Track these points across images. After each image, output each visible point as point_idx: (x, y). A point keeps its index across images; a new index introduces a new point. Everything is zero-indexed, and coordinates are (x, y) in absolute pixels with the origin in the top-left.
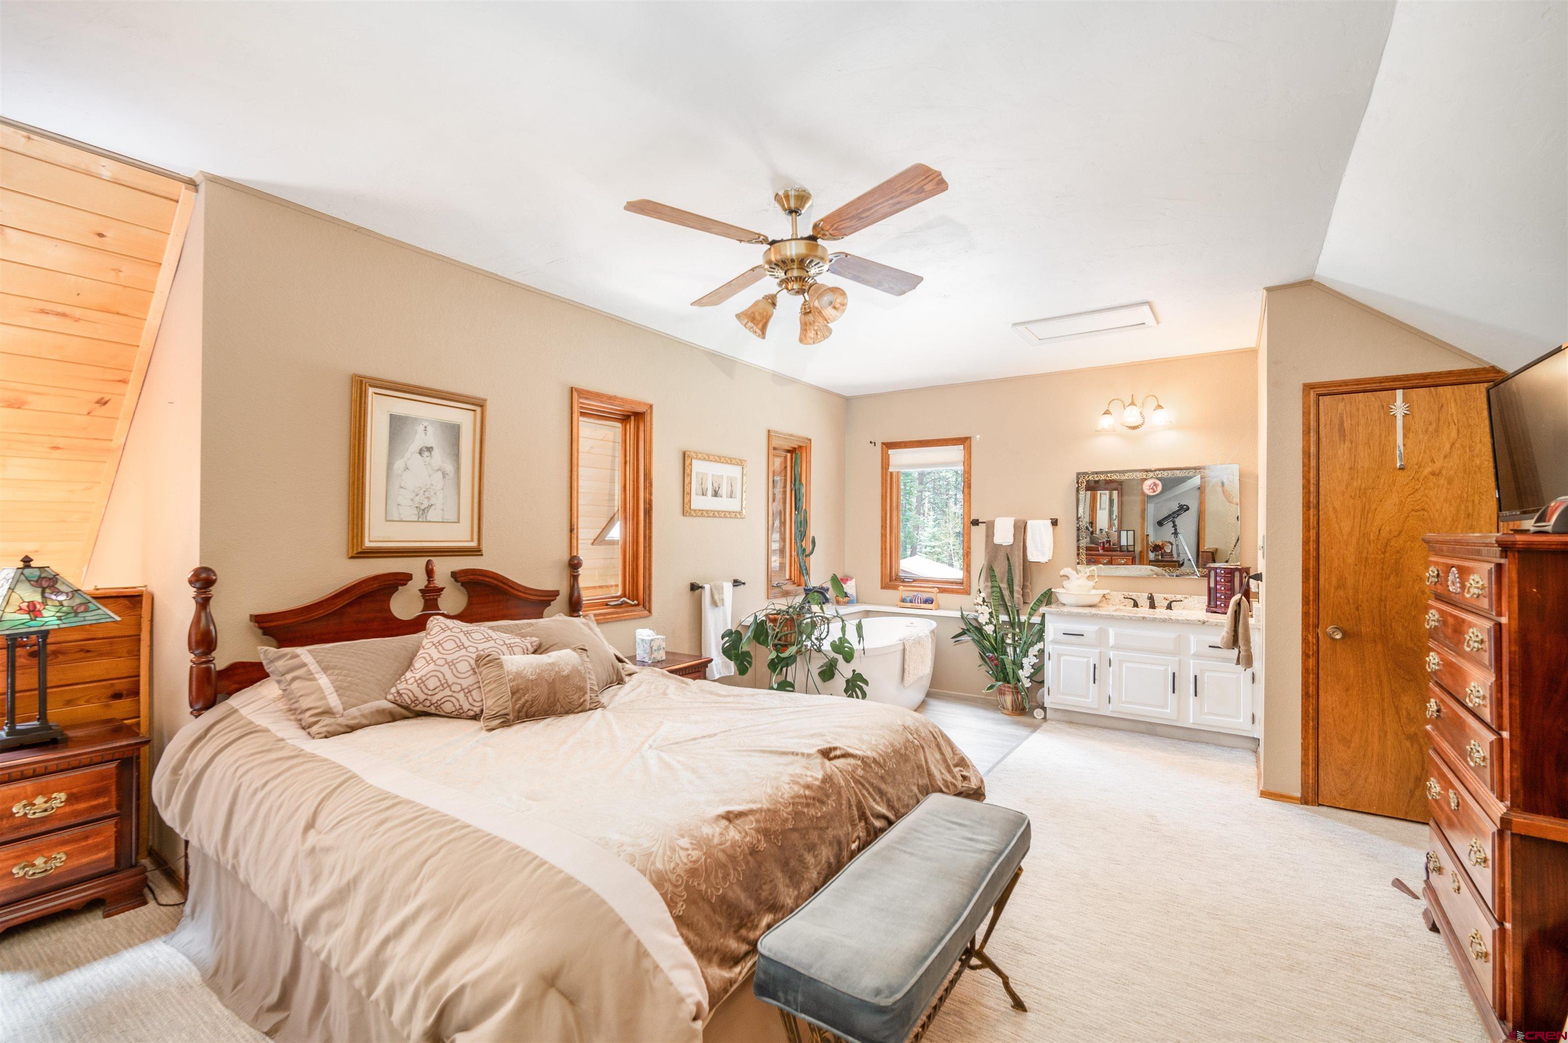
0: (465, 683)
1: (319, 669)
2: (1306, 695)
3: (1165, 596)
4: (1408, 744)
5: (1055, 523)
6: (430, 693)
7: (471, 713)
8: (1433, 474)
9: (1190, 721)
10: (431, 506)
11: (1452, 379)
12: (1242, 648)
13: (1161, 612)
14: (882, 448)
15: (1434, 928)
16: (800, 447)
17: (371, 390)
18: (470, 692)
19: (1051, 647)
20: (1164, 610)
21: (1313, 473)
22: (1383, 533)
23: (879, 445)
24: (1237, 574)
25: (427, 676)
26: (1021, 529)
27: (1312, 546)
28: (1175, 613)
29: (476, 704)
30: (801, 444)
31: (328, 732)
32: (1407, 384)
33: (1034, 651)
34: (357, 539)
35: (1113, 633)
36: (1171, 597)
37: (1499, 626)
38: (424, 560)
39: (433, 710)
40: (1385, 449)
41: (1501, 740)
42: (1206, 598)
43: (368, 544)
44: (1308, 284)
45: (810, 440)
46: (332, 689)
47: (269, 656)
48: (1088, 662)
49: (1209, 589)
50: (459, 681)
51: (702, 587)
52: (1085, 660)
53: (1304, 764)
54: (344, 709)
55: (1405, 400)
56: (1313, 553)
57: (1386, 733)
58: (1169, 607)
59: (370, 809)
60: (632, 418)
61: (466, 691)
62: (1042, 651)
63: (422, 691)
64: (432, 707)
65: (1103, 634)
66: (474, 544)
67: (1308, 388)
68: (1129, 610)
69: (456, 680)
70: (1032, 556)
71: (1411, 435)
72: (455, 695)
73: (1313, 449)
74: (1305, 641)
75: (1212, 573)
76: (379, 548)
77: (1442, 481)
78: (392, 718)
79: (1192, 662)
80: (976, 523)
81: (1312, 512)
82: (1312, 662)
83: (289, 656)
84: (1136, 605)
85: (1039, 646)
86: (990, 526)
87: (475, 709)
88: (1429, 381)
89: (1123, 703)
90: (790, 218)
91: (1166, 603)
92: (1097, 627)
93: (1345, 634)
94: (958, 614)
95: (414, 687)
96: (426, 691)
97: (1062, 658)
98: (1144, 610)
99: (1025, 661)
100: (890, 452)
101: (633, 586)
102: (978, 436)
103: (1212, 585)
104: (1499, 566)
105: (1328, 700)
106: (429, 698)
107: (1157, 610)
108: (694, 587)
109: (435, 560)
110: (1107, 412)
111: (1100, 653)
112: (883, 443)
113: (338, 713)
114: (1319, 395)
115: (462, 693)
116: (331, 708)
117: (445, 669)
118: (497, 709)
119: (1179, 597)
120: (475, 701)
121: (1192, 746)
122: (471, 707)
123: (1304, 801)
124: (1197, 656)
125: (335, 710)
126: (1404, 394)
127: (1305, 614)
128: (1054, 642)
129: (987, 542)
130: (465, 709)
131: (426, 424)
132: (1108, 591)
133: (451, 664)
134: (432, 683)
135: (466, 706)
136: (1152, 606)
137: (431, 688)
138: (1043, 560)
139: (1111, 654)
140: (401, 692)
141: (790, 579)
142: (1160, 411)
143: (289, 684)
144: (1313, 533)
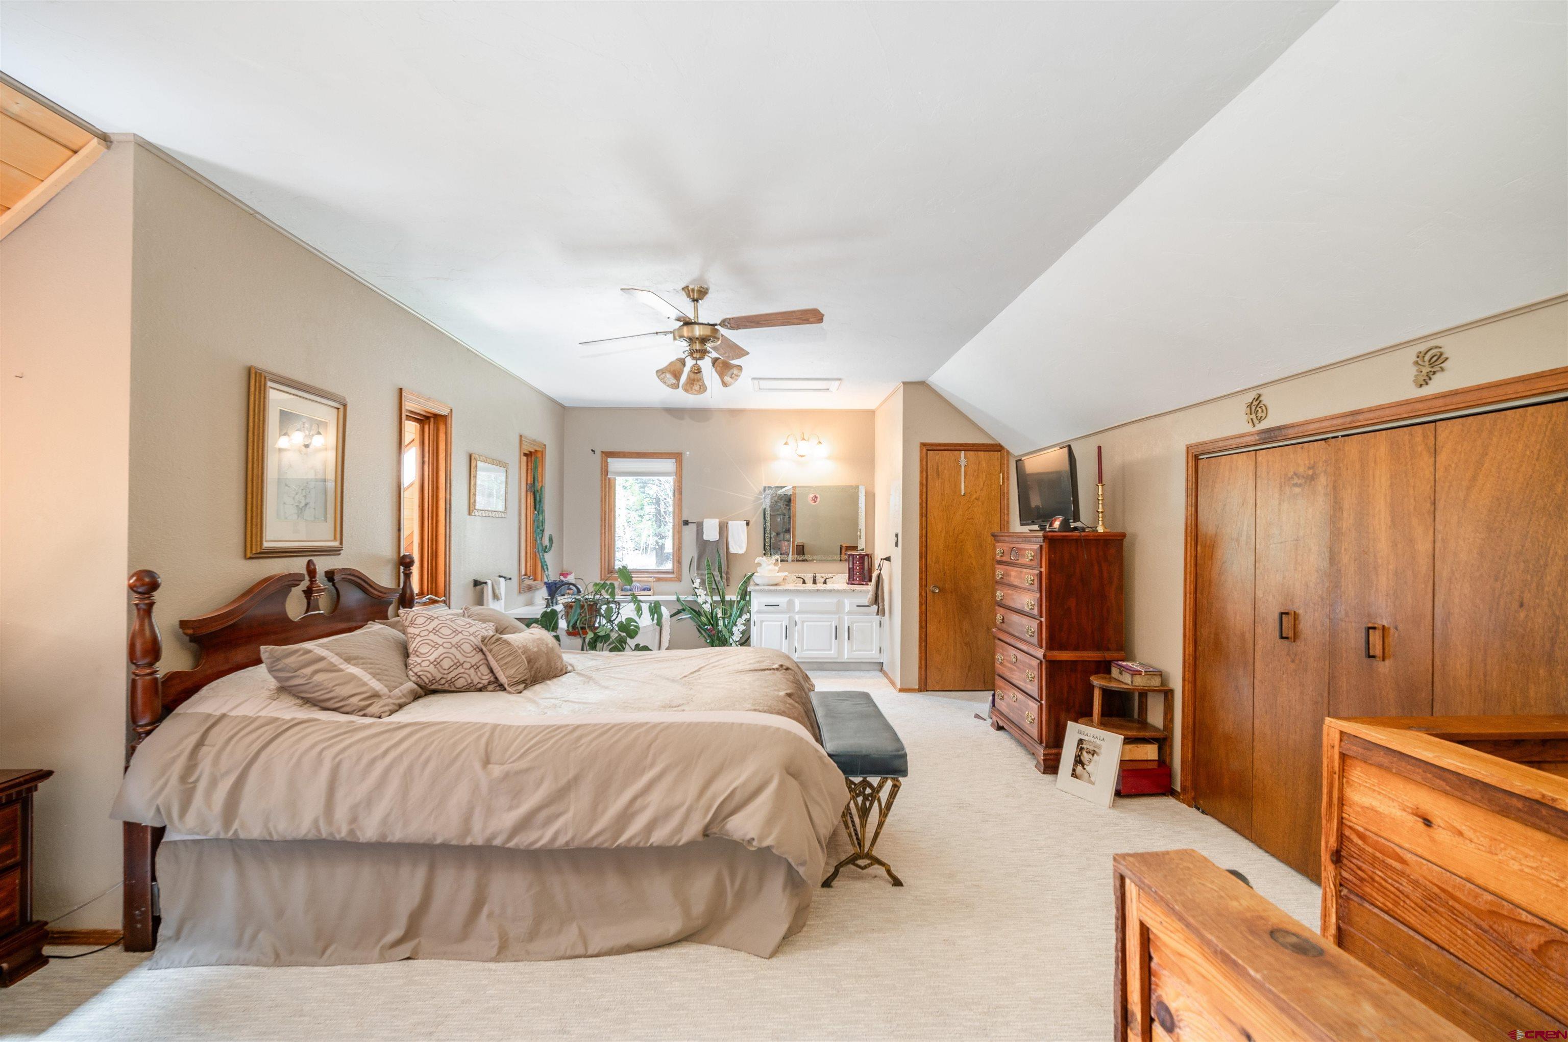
0: (474, 661)
1: (342, 661)
2: (921, 627)
3: (822, 575)
4: (965, 648)
5: (748, 524)
6: (446, 672)
7: (480, 686)
8: (976, 499)
9: (846, 657)
10: (306, 505)
11: (984, 448)
12: (880, 604)
13: (820, 586)
14: (602, 456)
15: (1000, 728)
16: (536, 451)
17: (269, 384)
18: (478, 668)
19: (755, 616)
20: (822, 585)
21: (924, 496)
22: (956, 531)
23: (598, 452)
24: (866, 558)
25: (441, 658)
26: (723, 528)
27: (924, 539)
28: (829, 586)
29: (484, 677)
30: (538, 449)
31: (390, 710)
32: (966, 448)
33: (741, 621)
34: (256, 538)
35: (797, 602)
36: (825, 575)
37: (1041, 572)
38: (306, 559)
39: (446, 687)
40: (957, 485)
41: (1041, 622)
42: (847, 575)
43: (266, 545)
44: (922, 384)
45: (545, 445)
46: (369, 677)
47: (275, 655)
48: (781, 625)
49: (849, 569)
50: (468, 660)
51: (486, 583)
52: (780, 623)
53: (920, 668)
54: (390, 691)
55: (965, 458)
56: (924, 543)
57: (956, 643)
58: (825, 583)
59: (553, 736)
60: (432, 419)
61: (475, 667)
62: (748, 621)
63: (439, 671)
64: (447, 685)
65: (791, 603)
66: (336, 544)
67: (923, 445)
68: (801, 586)
69: (465, 659)
70: (733, 550)
71: (967, 477)
72: (467, 671)
73: (924, 482)
74: (920, 594)
75: (851, 558)
76: (274, 548)
77: (980, 503)
78: (416, 697)
79: (846, 617)
80: (686, 523)
81: (924, 519)
82: (924, 607)
83: (301, 652)
84: (804, 582)
85: (745, 617)
86: (700, 526)
87: (483, 682)
88: (975, 448)
89: (806, 650)
90: (693, 303)
91: (823, 580)
92: (788, 599)
93: (940, 590)
94: (674, 598)
95: (431, 668)
96: (442, 671)
97: (764, 624)
98: (810, 586)
99: (735, 629)
100: (609, 460)
101: (432, 584)
102: (688, 453)
103: (851, 566)
104: (1041, 546)
105: (931, 628)
106: (445, 676)
107: (818, 585)
108: (476, 583)
109: (315, 560)
110: (786, 443)
111: (789, 617)
112: (603, 452)
113: (384, 695)
114: (928, 450)
115: (472, 670)
116: (377, 692)
117: (453, 650)
118: (520, 676)
119: (830, 575)
120: (483, 675)
121: (847, 673)
122: (480, 681)
123: (920, 690)
124: (849, 613)
125: (381, 693)
126: (965, 454)
127: (921, 579)
128: (759, 612)
129: (697, 538)
130: (475, 683)
131: (304, 420)
132: (786, 574)
133: (458, 646)
134: (446, 664)
135: (476, 680)
136: (815, 582)
137: (447, 668)
138: (741, 551)
139: (797, 617)
140: (419, 674)
141: (526, 575)
142: (820, 446)
143: (310, 678)
144: (924, 531)
